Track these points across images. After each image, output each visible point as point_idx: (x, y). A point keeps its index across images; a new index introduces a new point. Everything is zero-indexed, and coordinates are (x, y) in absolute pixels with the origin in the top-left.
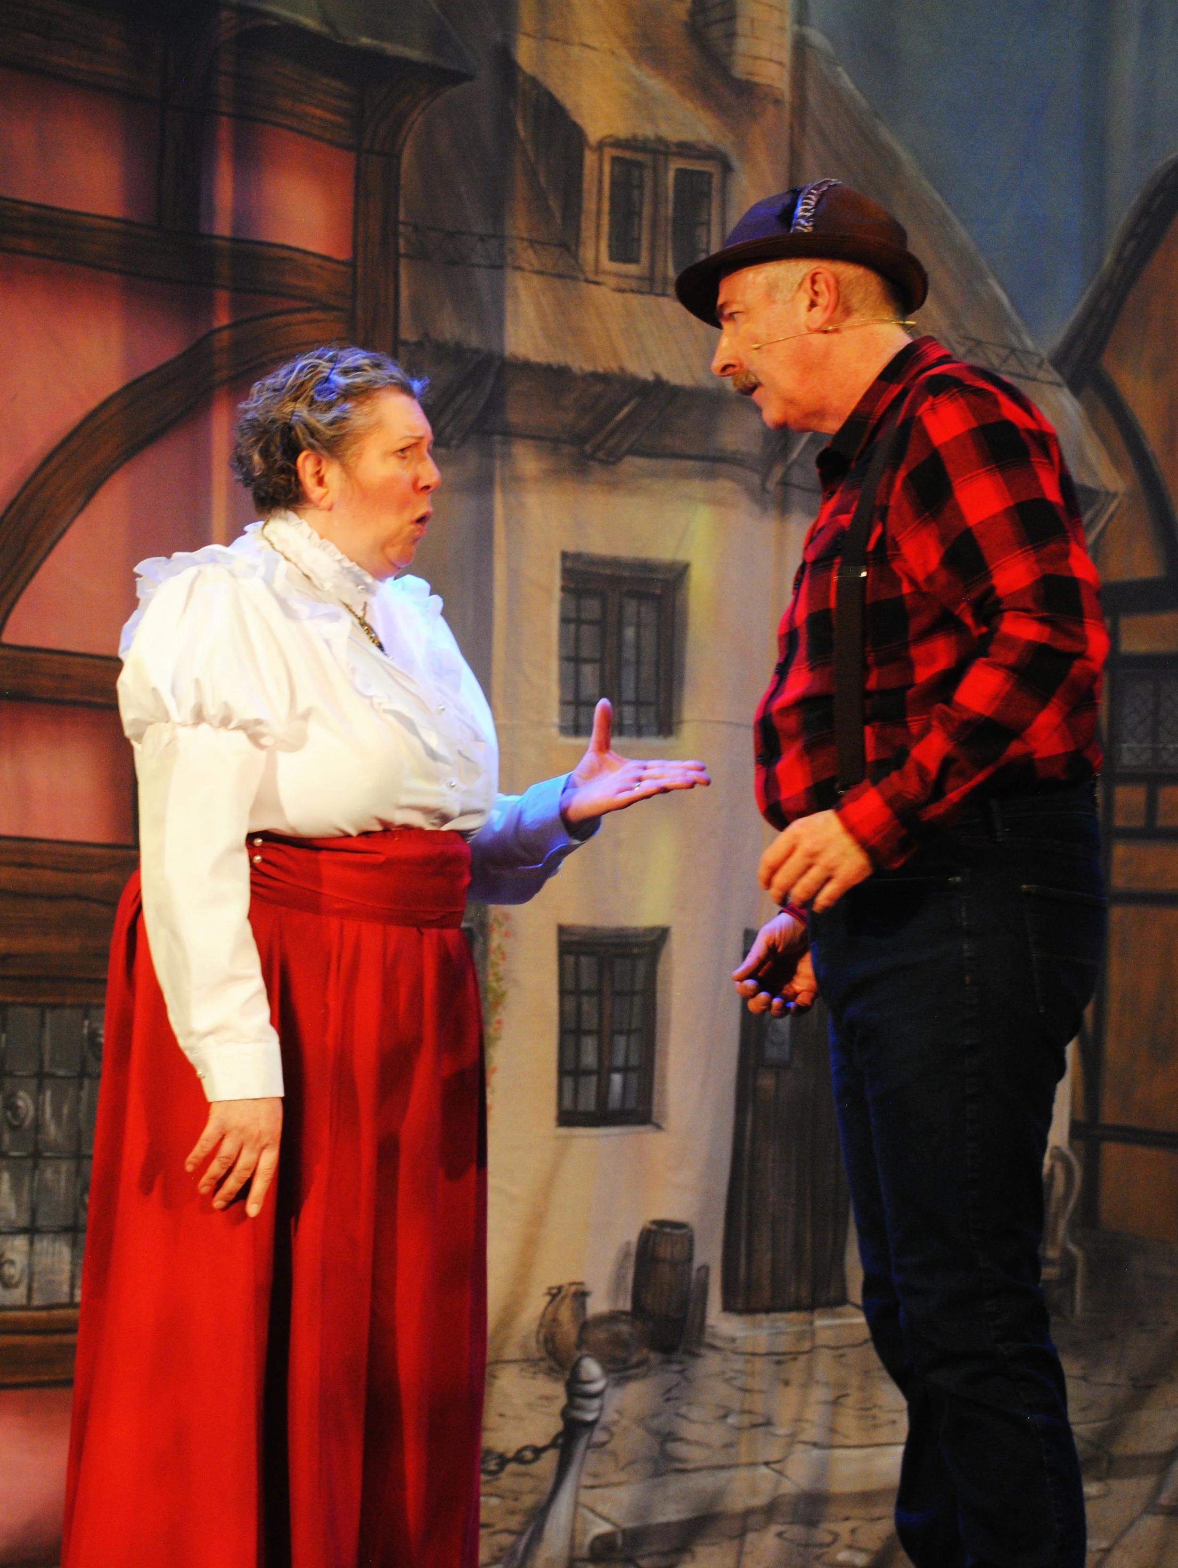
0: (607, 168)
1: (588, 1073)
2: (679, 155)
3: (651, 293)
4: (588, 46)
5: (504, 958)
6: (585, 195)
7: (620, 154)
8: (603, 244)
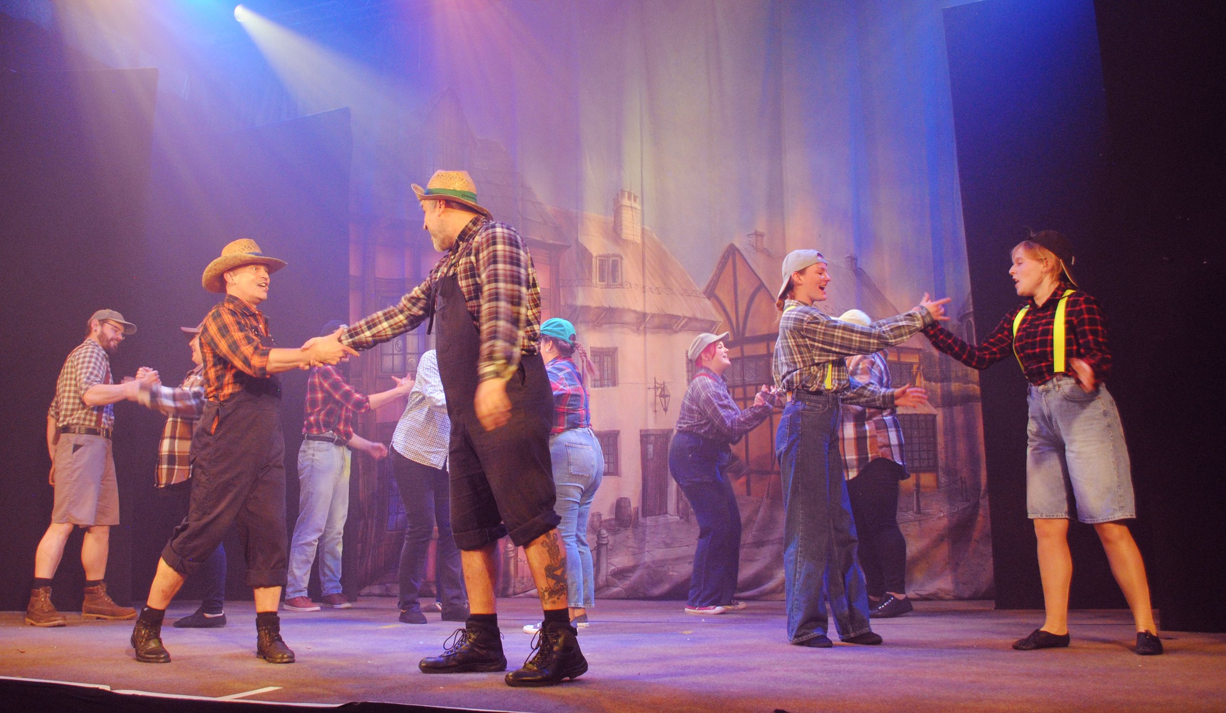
0: (598, 261)
2: (612, 257)
3: (608, 288)
4: (593, 236)
6: (593, 268)
7: (601, 258)
8: (598, 278)
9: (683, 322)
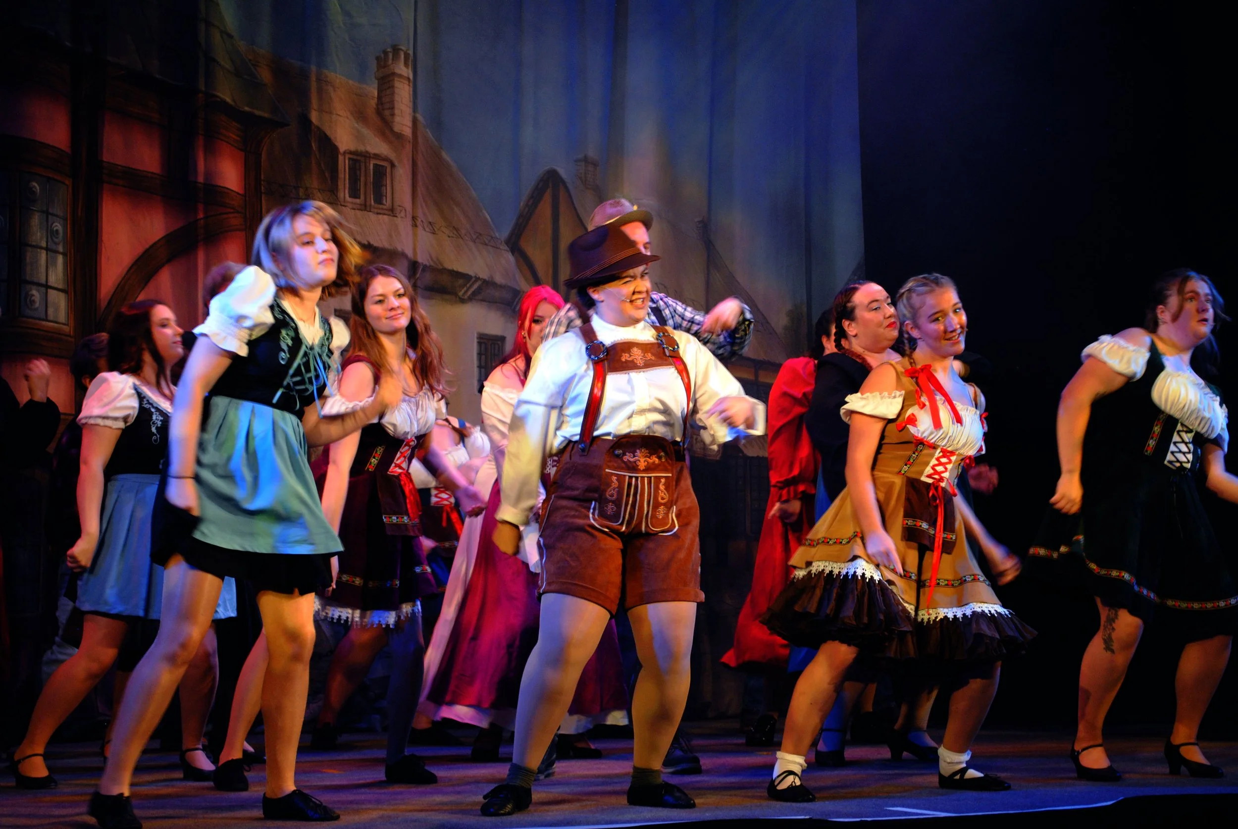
0: (347, 162)
2: (373, 158)
3: (365, 210)
4: (339, 115)
6: (339, 171)
7: (351, 156)
8: (347, 191)
9: (475, 286)
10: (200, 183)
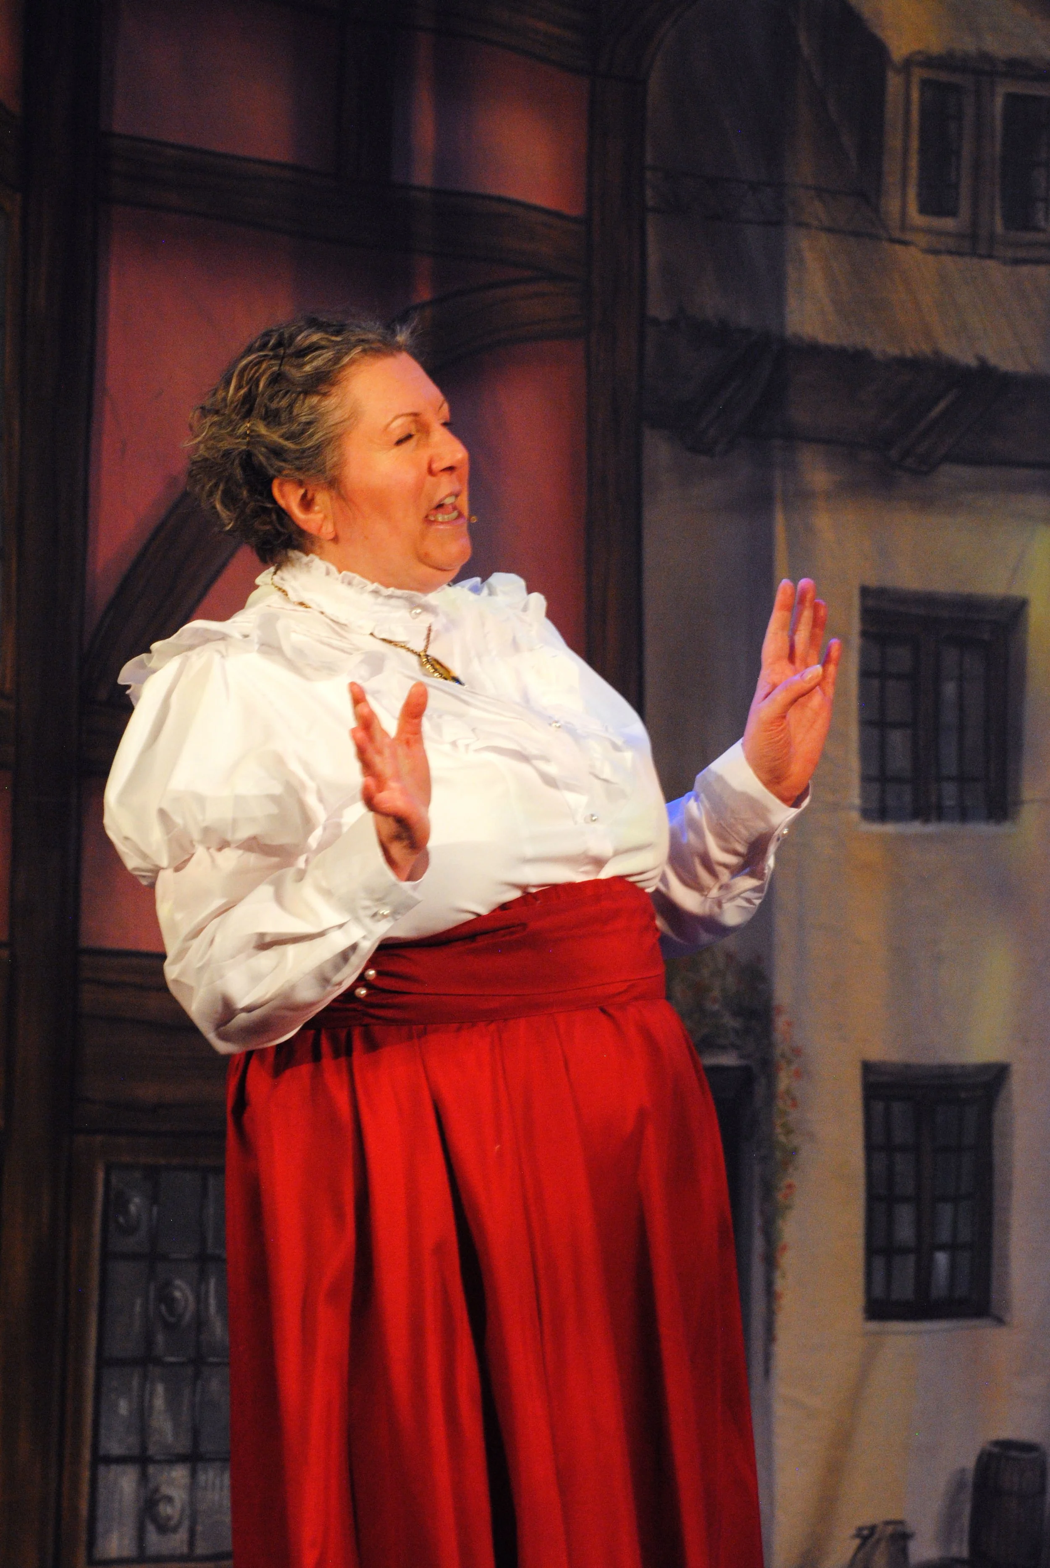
0: (915, 95)
1: (904, 1251)
3: (974, 253)
5: (795, 1105)
6: (887, 129)
7: (927, 74)
8: (912, 193)
10: (422, 189)
